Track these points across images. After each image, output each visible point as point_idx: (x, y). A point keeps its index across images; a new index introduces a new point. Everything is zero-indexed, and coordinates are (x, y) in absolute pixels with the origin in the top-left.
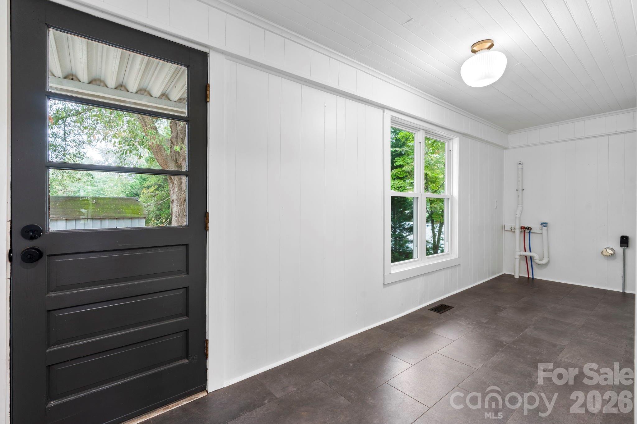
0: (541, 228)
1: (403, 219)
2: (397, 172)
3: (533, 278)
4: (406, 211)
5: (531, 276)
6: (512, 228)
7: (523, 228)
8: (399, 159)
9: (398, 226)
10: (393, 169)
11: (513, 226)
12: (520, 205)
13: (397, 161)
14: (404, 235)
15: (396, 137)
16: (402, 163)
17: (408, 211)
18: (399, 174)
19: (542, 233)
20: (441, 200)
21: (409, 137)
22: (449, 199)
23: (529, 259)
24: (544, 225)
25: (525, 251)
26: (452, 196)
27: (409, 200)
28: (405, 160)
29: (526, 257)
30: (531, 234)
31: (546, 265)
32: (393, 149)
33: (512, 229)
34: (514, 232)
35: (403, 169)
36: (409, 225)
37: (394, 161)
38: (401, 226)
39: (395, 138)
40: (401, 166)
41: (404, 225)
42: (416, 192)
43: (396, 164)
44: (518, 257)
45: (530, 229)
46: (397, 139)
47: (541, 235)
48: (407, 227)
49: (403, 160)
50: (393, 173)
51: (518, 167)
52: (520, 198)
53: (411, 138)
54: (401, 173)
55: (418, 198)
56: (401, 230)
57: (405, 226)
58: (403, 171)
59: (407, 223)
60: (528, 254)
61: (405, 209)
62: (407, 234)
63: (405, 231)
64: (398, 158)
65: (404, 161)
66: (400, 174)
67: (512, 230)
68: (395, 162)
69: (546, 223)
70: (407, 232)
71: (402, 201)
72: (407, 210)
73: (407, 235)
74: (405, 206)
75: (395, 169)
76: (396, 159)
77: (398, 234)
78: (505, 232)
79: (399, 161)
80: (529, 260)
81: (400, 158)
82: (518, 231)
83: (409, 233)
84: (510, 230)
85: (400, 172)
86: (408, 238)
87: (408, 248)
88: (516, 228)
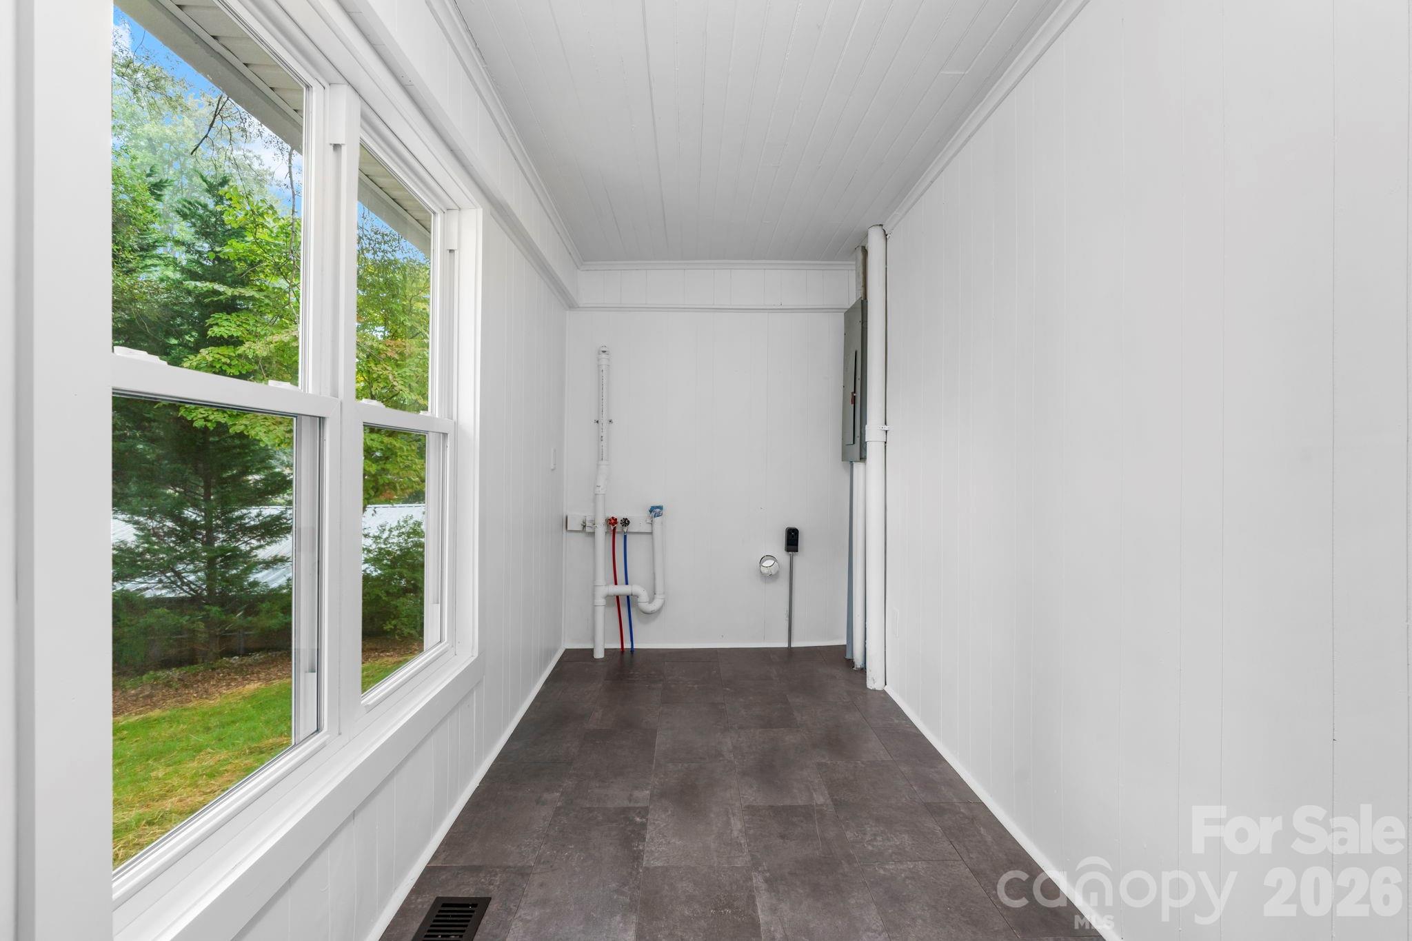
0: (649, 521)
1: (240, 500)
2: (217, 356)
3: (632, 650)
4: (250, 478)
5: (627, 646)
6: (588, 524)
7: (612, 522)
8: (224, 318)
9: (219, 522)
10: (205, 347)
11: (588, 519)
12: (604, 462)
13: (217, 324)
14: (243, 547)
15: (216, 252)
16: (236, 332)
17: (257, 477)
18: (225, 363)
19: (651, 533)
20: (418, 441)
21: (260, 261)
22: (445, 435)
23: (623, 602)
24: (656, 511)
25: (616, 584)
26: (456, 424)
27: (262, 445)
28: (249, 324)
29: (618, 597)
30: (628, 537)
31: (659, 611)
32: (205, 285)
33: (584, 526)
34: (593, 534)
35: (241, 350)
36: (261, 518)
37: (209, 322)
38: (229, 521)
39: (212, 256)
40: (234, 342)
41: (242, 517)
42: (310, 392)
43: (215, 331)
44: (601, 601)
45: (626, 522)
46: (218, 258)
47: (649, 536)
48: (252, 523)
49: (242, 322)
50: (204, 358)
51: (599, 360)
52: (604, 443)
53: (267, 266)
54: (233, 363)
55: (322, 420)
56: (233, 536)
57: (247, 521)
58: (240, 356)
59: (254, 511)
60: (622, 589)
61: (246, 472)
62: (254, 543)
63: (244, 535)
64: (225, 316)
65: (245, 326)
66: (230, 365)
67: (588, 529)
68: (211, 326)
69: (661, 508)
70: (253, 538)
71: (234, 447)
72: (252, 473)
73: (252, 549)
74: (248, 461)
75: (210, 348)
76: (216, 315)
77: (220, 548)
78: (569, 534)
79: (225, 323)
80: (624, 605)
81: (229, 317)
82: (601, 530)
83: (259, 540)
84: (580, 528)
85: (230, 357)
86: (256, 556)
87: (255, 584)
88: (596, 522)
